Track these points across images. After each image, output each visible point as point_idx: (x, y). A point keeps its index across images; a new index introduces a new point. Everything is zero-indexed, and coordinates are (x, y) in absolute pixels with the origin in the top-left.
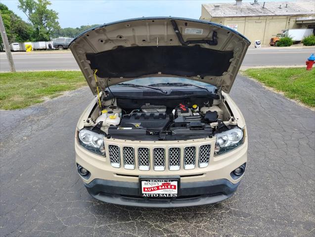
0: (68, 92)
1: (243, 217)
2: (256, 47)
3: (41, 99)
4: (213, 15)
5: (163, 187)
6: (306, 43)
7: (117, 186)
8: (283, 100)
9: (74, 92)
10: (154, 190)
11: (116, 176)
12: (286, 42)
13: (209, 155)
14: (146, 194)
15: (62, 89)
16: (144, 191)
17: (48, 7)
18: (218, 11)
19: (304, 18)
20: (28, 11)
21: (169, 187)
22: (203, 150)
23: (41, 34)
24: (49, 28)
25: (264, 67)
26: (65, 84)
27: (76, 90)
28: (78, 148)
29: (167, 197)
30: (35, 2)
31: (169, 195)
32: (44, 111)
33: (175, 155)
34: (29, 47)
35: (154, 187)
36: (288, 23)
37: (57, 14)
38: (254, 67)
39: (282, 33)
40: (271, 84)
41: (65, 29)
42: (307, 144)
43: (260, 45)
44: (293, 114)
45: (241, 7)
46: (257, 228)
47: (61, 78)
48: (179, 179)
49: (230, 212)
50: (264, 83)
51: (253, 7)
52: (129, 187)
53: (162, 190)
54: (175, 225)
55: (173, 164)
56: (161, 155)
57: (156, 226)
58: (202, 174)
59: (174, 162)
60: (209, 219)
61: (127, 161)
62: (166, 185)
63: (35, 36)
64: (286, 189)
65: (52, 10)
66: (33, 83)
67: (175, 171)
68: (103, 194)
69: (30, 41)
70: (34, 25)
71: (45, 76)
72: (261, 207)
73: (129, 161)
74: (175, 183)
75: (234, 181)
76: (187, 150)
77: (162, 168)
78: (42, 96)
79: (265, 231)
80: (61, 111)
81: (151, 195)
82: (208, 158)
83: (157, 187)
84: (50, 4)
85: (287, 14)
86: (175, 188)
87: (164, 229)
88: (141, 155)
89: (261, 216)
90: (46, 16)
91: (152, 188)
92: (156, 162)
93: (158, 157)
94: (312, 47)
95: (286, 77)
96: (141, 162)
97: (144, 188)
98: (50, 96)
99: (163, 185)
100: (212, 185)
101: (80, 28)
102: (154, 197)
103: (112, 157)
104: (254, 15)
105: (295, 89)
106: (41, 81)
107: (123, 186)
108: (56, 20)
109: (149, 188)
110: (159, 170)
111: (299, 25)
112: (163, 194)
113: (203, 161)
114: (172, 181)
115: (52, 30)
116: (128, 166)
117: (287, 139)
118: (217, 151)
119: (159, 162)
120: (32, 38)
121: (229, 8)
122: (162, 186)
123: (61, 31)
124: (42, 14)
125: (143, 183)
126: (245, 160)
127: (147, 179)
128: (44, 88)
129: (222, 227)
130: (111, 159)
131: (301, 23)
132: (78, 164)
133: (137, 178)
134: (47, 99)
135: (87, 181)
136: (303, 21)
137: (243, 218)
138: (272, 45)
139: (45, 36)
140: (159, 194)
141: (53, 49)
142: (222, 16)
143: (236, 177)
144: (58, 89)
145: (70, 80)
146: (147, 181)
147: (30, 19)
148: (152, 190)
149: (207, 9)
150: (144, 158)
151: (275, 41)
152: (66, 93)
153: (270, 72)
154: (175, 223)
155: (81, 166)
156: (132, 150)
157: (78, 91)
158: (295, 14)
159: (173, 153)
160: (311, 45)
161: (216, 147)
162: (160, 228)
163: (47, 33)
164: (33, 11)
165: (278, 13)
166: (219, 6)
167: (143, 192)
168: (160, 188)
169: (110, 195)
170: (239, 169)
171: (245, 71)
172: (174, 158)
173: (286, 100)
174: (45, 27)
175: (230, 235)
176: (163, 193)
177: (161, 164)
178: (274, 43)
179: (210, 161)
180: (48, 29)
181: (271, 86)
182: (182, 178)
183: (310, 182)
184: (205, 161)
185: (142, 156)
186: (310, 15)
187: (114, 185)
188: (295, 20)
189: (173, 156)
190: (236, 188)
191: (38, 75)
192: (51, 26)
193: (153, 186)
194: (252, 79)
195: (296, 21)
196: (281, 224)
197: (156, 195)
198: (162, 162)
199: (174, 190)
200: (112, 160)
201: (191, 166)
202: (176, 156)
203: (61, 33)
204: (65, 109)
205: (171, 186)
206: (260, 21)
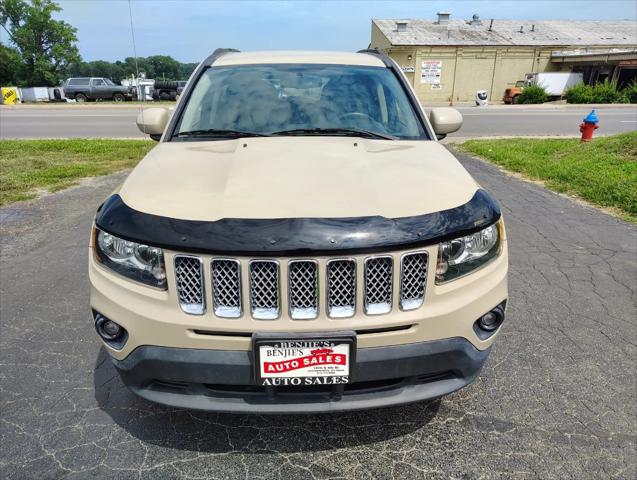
0: (91, 179)
1: (497, 430)
2: (478, 104)
3: (30, 193)
4: (395, 42)
5: (314, 360)
6: (571, 97)
7: (195, 361)
8: (544, 194)
9: (106, 179)
10: (291, 368)
11: (193, 335)
12: (534, 96)
13: (423, 280)
14: (270, 379)
15: (79, 173)
16: (266, 371)
17: (55, 16)
18: (404, 34)
19: (566, 53)
20: (9, 22)
21: (329, 358)
22: (410, 267)
23: (38, 72)
24: (56, 58)
25: (498, 138)
26: (85, 163)
27: (109, 175)
28: (96, 272)
29: (323, 386)
30: (24, 4)
31: (329, 379)
32: (36, 215)
33: (341, 279)
34: (9, 95)
35: (291, 361)
36: (536, 62)
37: (75, 30)
38: (478, 138)
39: (524, 78)
40: (516, 166)
41: (92, 63)
42: (609, 274)
43: (486, 101)
44: (569, 219)
45: (449, 26)
46: (531, 453)
47: (77, 152)
48: (354, 338)
49: (466, 420)
50: (503, 164)
51: (470, 28)
52: (228, 363)
53: (312, 368)
54: (340, 455)
55: (337, 302)
56: (307, 279)
57: (294, 460)
58: (408, 327)
59: (341, 297)
60: (418, 439)
61: (221, 297)
62: (322, 355)
63: (25, 75)
64: (582, 366)
65: (62, 23)
66: (13, 161)
67: (343, 318)
68: (159, 385)
69: (15, 84)
70: (22, 51)
71: (41, 148)
72: (534, 408)
73: (228, 297)
74: (344, 349)
75: (481, 343)
76: (371, 267)
77: (309, 313)
78: (32, 186)
79: (551, 461)
80: (74, 215)
81: (283, 381)
82: (421, 288)
83: (298, 360)
84: (58, 9)
85: (534, 43)
86: (343, 362)
87: (315, 468)
88: (257, 280)
89: (538, 428)
90: (50, 34)
91: (287, 365)
92: (296, 299)
93: (299, 285)
94: (583, 105)
95: (546, 153)
96: (258, 299)
97: (266, 365)
98: (49, 186)
99: (315, 354)
100: (432, 352)
101: (123, 61)
102: (290, 388)
103: (184, 289)
104: (473, 43)
105: (565, 172)
106: (31, 158)
107: (213, 362)
108: (72, 44)
109: (279, 364)
110: (304, 319)
111: (557, 66)
112: (314, 379)
113: (409, 295)
114: (337, 343)
115: (62, 63)
116: (223, 311)
117: (566, 265)
118: (442, 271)
119: (304, 299)
120: (18, 79)
121: (426, 28)
122: (310, 358)
123: (82, 67)
124: (41, 31)
125: (263, 351)
126: (503, 295)
127: (274, 341)
128: (36, 171)
129: (452, 456)
130: (181, 293)
131: (560, 60)
132: (95, 312)
133: (248, 339)
134: (43, 192)
135: (119, 353)
136: (563, 58)
137: (497, 433)
138: (507, 103)
139: (48, 75)
140: (303, 379)
141: (65, 101)
142: (412, 44)
143: (484, 335)
144: (71, 172)
145: (97, 157)
146: (272, 345)
147: (15, 40)
148: (285, 370)
149: (381, 28)
150: (265, 289)
151: (513, 95)
152: (88, 181)
153: (512, 146)
154: (339, 451)
155: (102, 316)
156: (234, 270)
157: (114, 178)
158: (549, 43)
159: (337, 274)
160: (581, 103)
161: (438, 263)
162: (306, 465)
163: (53, 70)
164: (22, 23)
165: (518, 40)
166: (405, 24)
167: (263, 375)
168: (306, 361)
169: (180, 388)
170: (490, 316)
171: (463, 145)
172: (341, 288)
173: (552, 194)
174: (48, 58)
175: (473, 474)
176: (314, 374)
177: (307, 303)
178: (511, 100)
179: (426, 296)
180: (54, 62)
181: (517, 171)
182: (359, 337)
183: (631, 349)
184: (416, 294)
185: (261, 285)
186: (575, 47)
187: (187, 360)
188: (549, 55)
189: (337, 283)
190: (485, 359)
191: (27, 147)
192: (61, 55)
193: (289, 358)
194: (478, 158)
195: (552, 58)
196: (584, 443)
197: (296, 381)
198: (311, 298)
199: (341, 367)
200: (185, 297)
201: (383, 307)
202: (345, 283)
203: (83, 72)
204: (83, 212)
205: (334, 356)
206: (483, 55)
